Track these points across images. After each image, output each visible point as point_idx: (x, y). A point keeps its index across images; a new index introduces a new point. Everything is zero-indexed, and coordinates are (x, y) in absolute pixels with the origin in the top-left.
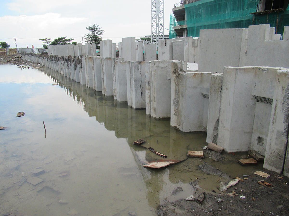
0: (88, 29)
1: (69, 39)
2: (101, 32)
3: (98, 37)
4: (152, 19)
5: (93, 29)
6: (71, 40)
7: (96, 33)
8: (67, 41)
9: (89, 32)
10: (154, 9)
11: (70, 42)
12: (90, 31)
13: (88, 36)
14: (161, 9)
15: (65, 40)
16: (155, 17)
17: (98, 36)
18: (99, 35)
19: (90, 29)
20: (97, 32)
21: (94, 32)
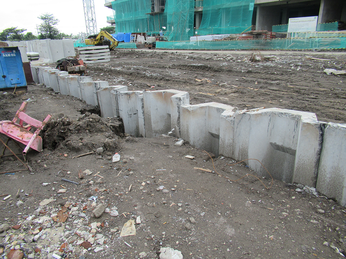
0: (40, 18)
1: (21, 30)
2: (56, 21)
3: (52, 27)
4: (85, 14)
5: (46, 19)
6: (24, 30)
7: (50, 23)
8: (19, 32)
9: (42, 22)
10: (85, 6)
11: (23, 33)
12: (43, 21)
13: (40, 26)
15: (17, 30)
16: (86, 12)
17: (52, 26)
18: (53, 24)
19: (43, 19)
20: (50, 21)
21: (47, 21)
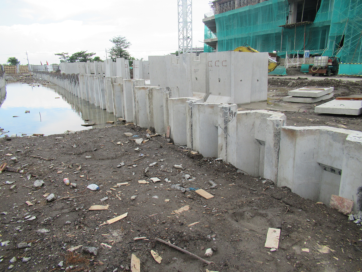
0: (112, 41)
1: (90, 54)
2: (128, 45)
3: (124, 51)
4: (179, 31)
5: (118, 42)
6: (93, 54)
7: (122, 46)
8: (88, 56)
9: (113, 45)
10: (181, 20)
11: (91, 57)
12: (115, 44)
13: (112, 49)
14: (189, 20)
15: (86, 54)
16: (182, 29)
17: (124, 49)
18: (125, 48)
19: (114, 42)
20: (122, 44)
21: (119, 44)
